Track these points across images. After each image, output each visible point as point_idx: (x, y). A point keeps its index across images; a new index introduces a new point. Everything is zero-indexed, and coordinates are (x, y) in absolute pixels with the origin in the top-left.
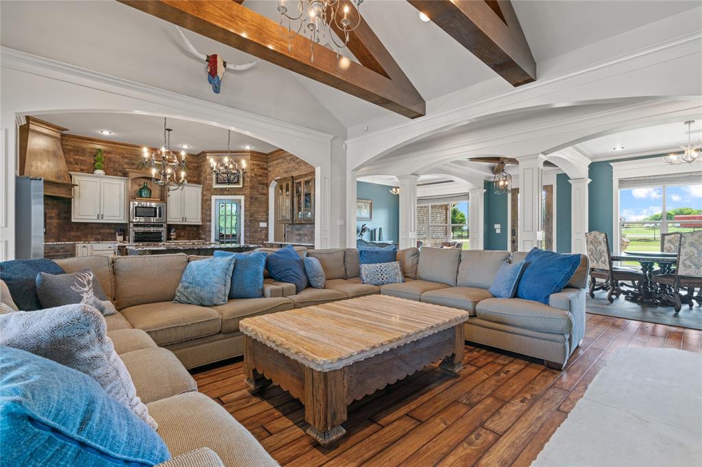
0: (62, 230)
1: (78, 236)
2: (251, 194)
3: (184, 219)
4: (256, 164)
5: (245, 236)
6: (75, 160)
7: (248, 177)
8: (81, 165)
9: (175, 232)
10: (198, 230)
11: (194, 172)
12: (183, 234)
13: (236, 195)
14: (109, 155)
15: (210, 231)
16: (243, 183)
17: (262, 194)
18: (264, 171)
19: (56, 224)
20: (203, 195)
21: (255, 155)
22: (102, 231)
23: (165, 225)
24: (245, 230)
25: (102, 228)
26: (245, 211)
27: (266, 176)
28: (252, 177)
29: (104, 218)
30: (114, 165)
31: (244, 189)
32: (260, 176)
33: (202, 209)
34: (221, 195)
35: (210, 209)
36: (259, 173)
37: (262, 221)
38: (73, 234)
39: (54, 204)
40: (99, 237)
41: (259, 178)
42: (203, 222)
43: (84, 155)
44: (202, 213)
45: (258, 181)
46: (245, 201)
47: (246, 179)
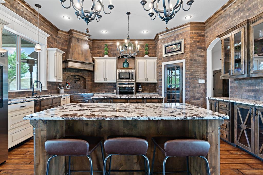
0: (93, 87)
1: (99, 90)
2: (190, 57)
3: (147, 79)
4: (195, 33)
5: (186, 90)
6: (97, 52)
7: (188, 44)
8: (100, 54)
9: (141, 87)
10: (155, 86)
11: (153, 50)
12: (147, 88)
13: (178, 59)
14: (111, 47)
15: (161, 87)
16: (184, 50)
17: (201, 56)
18: (202, 38)
19: (90, 84)
20: (157, 63)
21: (194, 25)
22: (108, 87)
23: (135, 83)
24: (186, 86)
25: (108, 85)
26: (186, 71)
27: (204, 41)
28: (191, 44)
29: (107, 80)
30: (113, 52)
31: (185, 54)
32: (198, 42)
33: (157, 72)
34: (168, 61)
35: (161, 72)
36: (198, 40)
37: (200, 79)
38: (97, 88)
39: (89, 74)
40: (107, 90)
41: (198, 44)
42: (157, 81)
43: (101, 49)
44: (157, 75)
45: (196, 46)
46: (186, 63)
47: (187, 46)
